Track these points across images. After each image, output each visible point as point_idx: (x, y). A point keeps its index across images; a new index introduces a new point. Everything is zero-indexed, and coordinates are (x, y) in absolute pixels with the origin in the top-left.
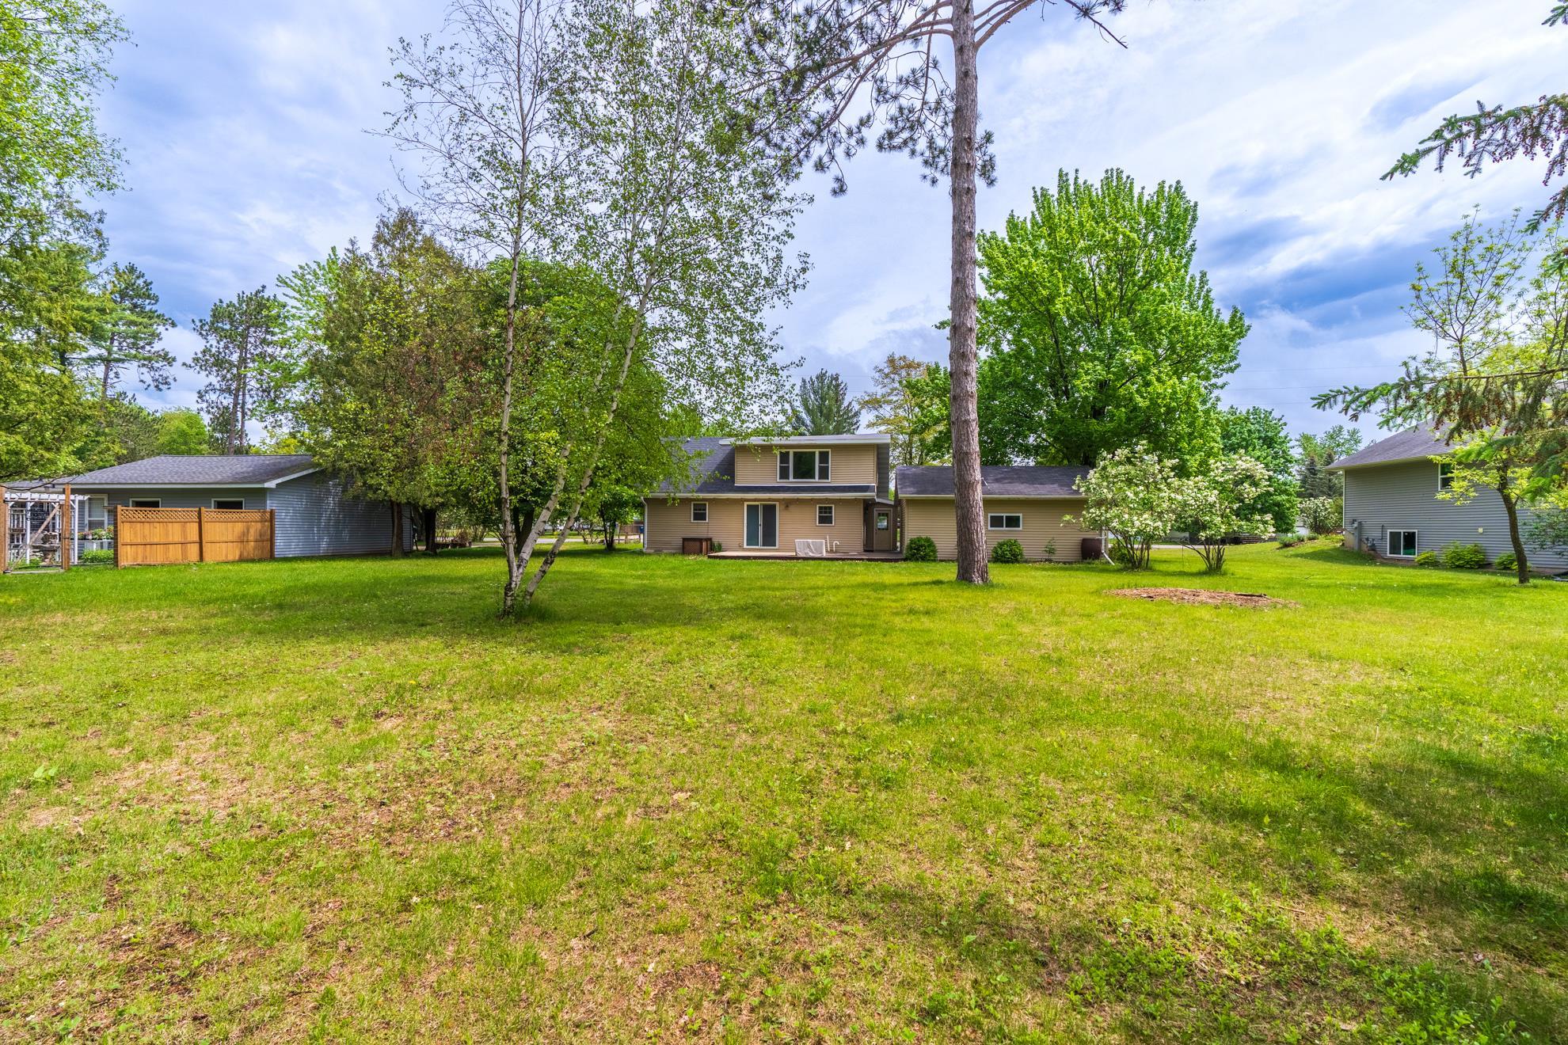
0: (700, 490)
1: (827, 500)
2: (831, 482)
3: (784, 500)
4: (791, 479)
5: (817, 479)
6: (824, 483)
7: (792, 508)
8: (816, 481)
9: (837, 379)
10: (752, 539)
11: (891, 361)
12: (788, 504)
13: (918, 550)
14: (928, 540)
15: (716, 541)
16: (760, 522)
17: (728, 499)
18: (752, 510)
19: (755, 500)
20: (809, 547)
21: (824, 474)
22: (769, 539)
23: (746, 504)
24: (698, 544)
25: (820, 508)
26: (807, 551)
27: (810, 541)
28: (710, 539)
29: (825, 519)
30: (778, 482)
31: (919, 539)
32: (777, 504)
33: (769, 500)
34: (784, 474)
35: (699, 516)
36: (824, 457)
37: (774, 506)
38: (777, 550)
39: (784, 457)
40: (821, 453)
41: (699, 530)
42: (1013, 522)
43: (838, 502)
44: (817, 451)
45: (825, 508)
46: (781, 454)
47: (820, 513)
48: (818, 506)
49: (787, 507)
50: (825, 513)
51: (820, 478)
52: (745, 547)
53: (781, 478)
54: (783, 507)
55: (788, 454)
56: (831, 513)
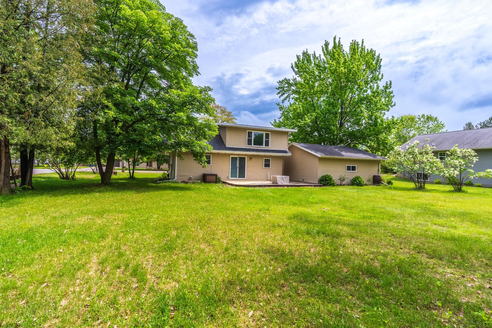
1: (268, 156)
2: (270, 147)
3: (249, 155)
4: (253, 145)
6: (267, 148)
7: (253, 159)
10: (233, 174)
12: (251, 157)
16: (238, 166)
17: (225, 154)
18: (234, 159)
19: (235, 155)
21: (267, 144)
22: (242, 175)
23: (231, 156)
24: (210, 177)
25: (265, 160)
26: (282, 181)
28: (217, 175)
29: (267, 165)
30: (247, 146)
31: (325, 176)
32: (246, 157)
33: (242, 155)
36: (267, 136)
37: (245, 158)
38: (246, 180)
39: (250, 134)
40: (266, 134)
41: (209, 169)
42: (354, 168)
43: (273, 157)
44: (264, 133)
45: (267, 160)
46: (248, 132)
47: (265, 162)
48: (264, 159)
49: (251, 158)
50: (267, 162)
51: (265, 146)
52: (230, 178)
53: (248, 144)
54: (249, 159)
55: (252, 132)
56: (269, 162)
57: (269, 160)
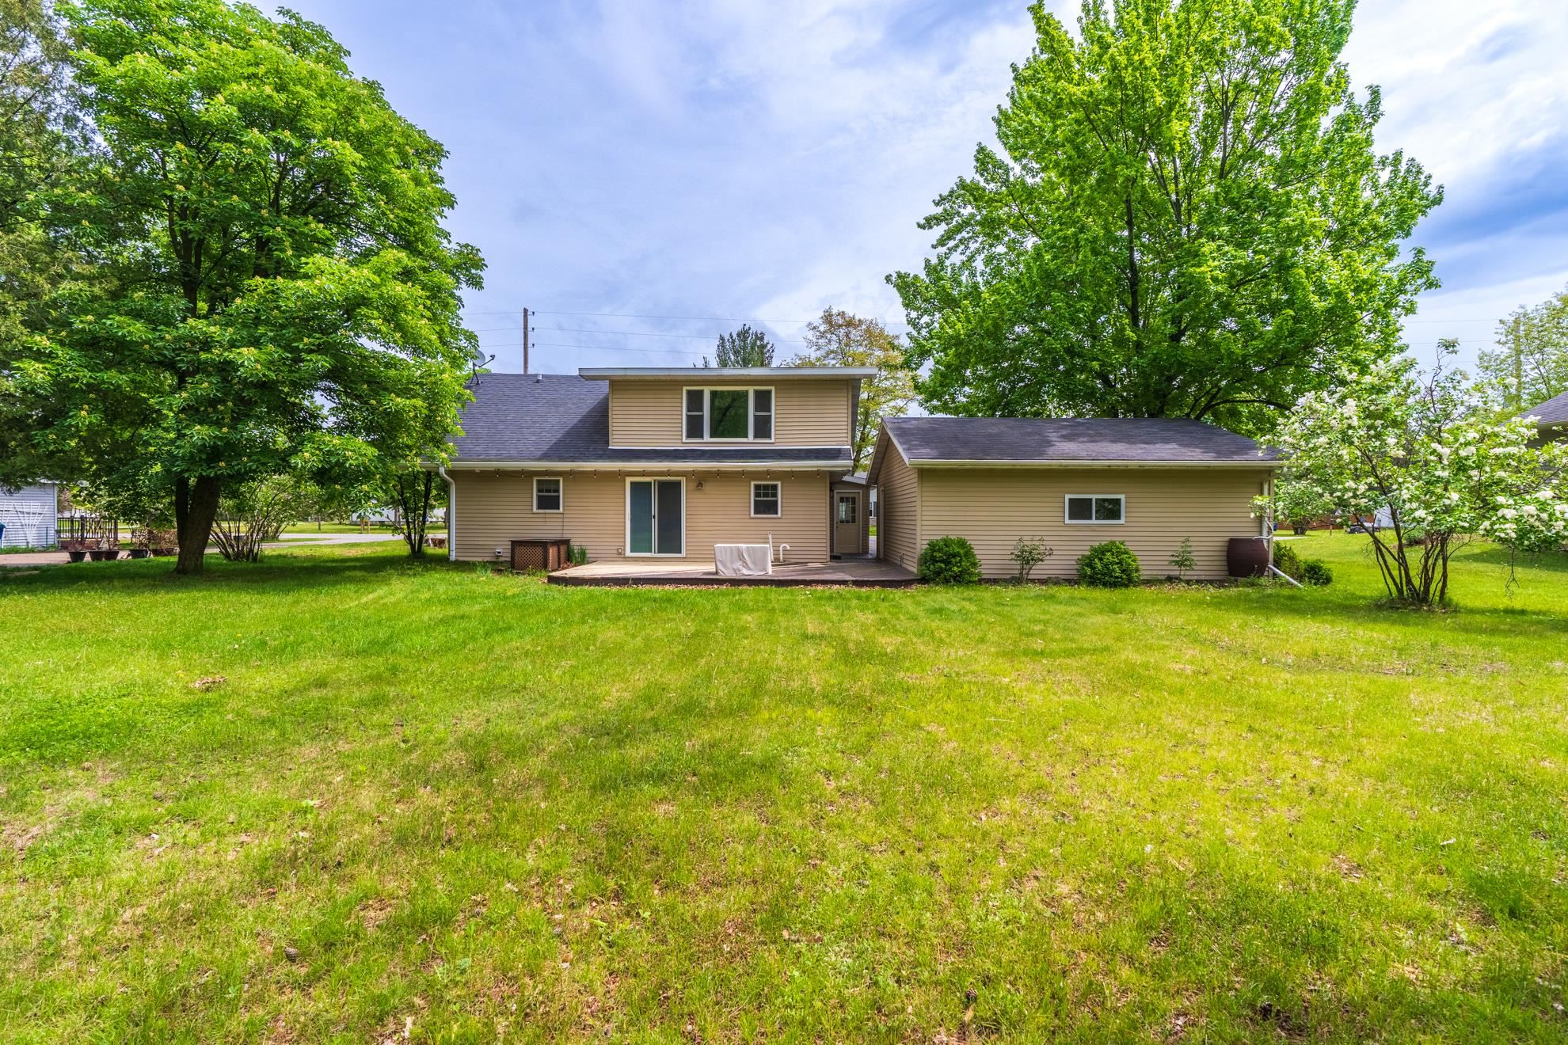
0: (545, 457)
1: (769, 474)
2: (777, 440)
3: (693, 473)
4: (707, 438)
5: (751, 438)
6: (762, 444)
7: (707, 487)
8: (750, 441)
9: (762, 339)
10: (640, 542)
11: (828, 318)
12: (701, 480)
13: (947, 562)
14: (962, 543)
15: (575, 544)
16: (655, 510)
17: (595, 473)
18: (640, 491)
19: (643, 474)
20: (741, 557)
21: (763, 429)
22: (670, 542)
23: (629, 480)
24: (539, 550)
25: (757, 487)
26: (738, 565)
27: (744, 546)
28: (567, 542)
29: (766, 504)
30: (684, 442)
31: (947, 542)
32: (683, 480)
33: (669, 473)
34: (695, 429)
35: (549, 501)
36: (763, 400)
37: (679, 484)
38: (684, 560)
39: (695, 400)
40: (757, 393)
41: (545, 526)
42: (1111, 510)
43: (788, 476)
44: (751, 390)
45: (766, 487)
46: (689, 392)
47: (757, 495)
48: (753, 483)
49: (700, 484)
50: (766, 495)
51: (756, 436)
52: (628, 553)
53: (689, 436)
54: (693, 485)
55: (701, 392)
56: (775, 495)
57: (775, 487)
